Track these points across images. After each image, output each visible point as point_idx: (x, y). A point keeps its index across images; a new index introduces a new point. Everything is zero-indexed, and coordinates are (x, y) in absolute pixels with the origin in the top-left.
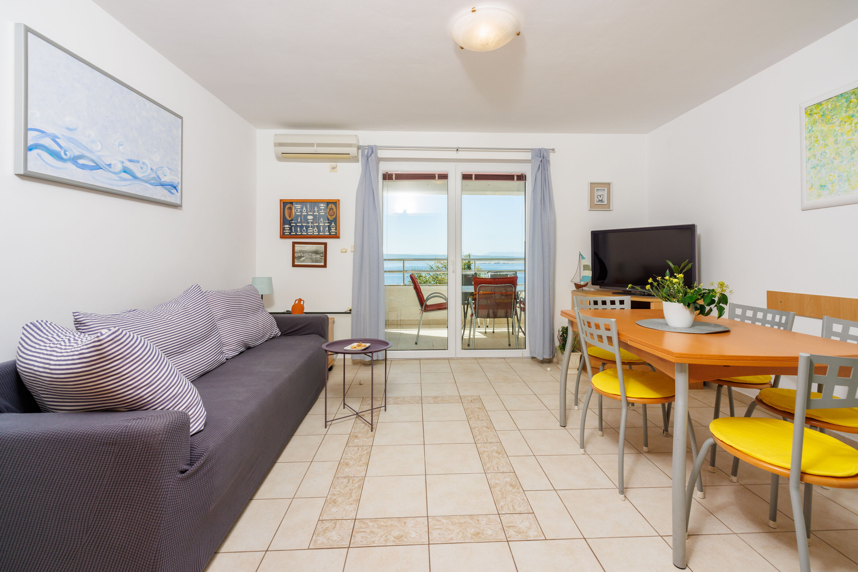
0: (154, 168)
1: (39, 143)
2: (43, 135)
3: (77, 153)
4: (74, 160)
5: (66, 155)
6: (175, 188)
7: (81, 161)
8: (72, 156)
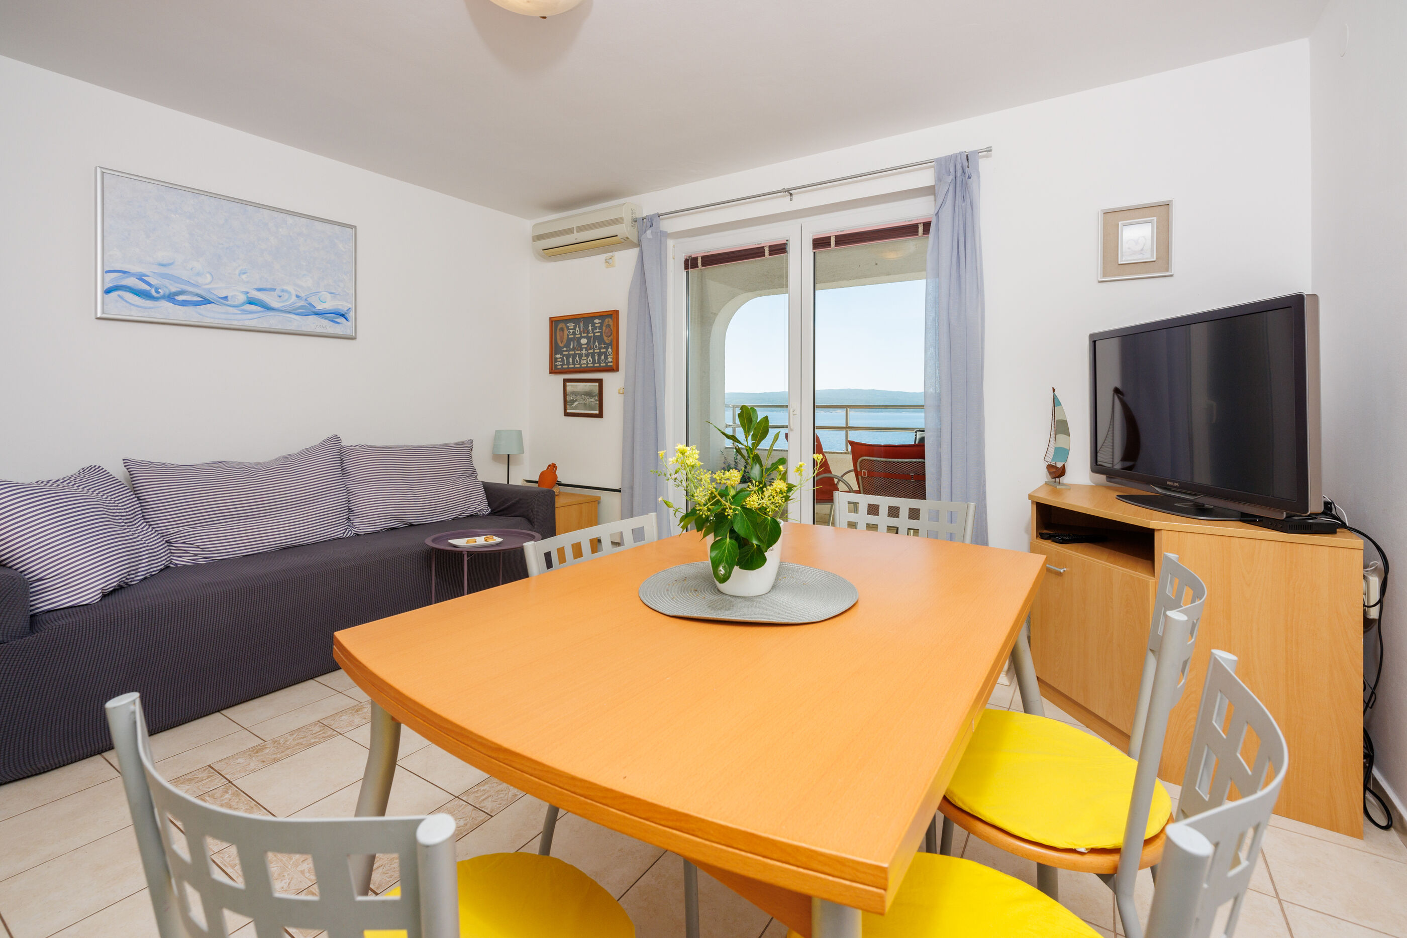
0: (303, 295)
1: (120, 284)
2: (126, 275)
3: (174, 289)
4: (171, 298)
5: (157, 292)
6: (343, 315)
7: (180, 298)
8: (167, 293)
